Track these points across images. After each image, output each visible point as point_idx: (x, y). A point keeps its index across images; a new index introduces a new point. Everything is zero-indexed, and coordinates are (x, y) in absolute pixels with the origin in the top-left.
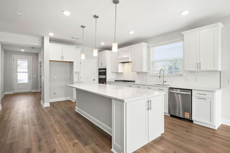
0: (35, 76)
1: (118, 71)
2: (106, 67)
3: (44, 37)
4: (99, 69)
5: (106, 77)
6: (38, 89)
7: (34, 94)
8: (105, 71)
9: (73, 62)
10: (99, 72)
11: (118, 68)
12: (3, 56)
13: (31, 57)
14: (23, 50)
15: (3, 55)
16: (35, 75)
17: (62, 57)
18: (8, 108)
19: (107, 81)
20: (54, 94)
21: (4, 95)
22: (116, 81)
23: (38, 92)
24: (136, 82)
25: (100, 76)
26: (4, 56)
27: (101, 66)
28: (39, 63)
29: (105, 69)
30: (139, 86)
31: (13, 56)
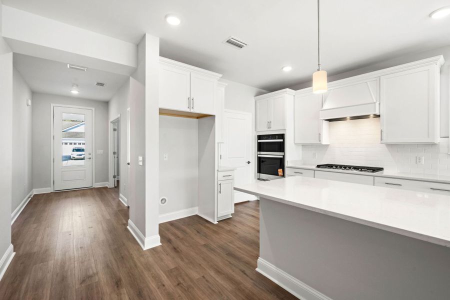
0: (100, 152)
1: (320, 141)
2: (285, 130)
3: (145, 35)
4: (260, 137)
5: (284, 156)
6: (107, 180)
7: (100, 193)
8: (282, 140)
9: (214, 116)
10: (259, 144)
11: (320, 134)
12: (28, 105)
13: (94, 109)
14: (75, 92)
15: (27, 101)
16: (102, 151)
17: (190, 101)
18: (35, 253)
19: (286, 164)
20: (162, 203)
21: (29, 198)
22: (319, 166)
23: (107, 187)
24: (385, 172)
25: (262, 153)
26: (30, 104)
27: (266, 129)
28: (111, 122)
29: (282, 136)
30: (394, 182)
31: (52, 105)
